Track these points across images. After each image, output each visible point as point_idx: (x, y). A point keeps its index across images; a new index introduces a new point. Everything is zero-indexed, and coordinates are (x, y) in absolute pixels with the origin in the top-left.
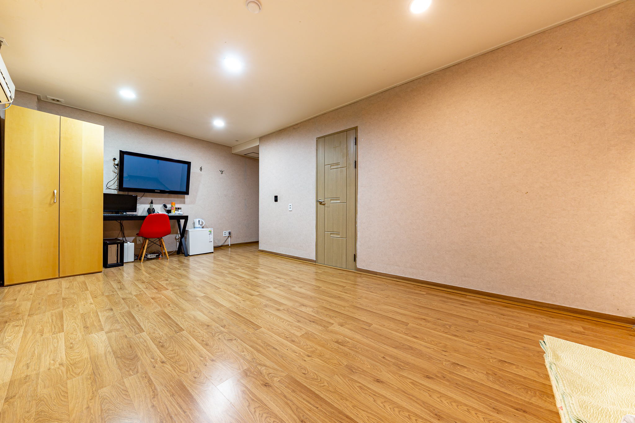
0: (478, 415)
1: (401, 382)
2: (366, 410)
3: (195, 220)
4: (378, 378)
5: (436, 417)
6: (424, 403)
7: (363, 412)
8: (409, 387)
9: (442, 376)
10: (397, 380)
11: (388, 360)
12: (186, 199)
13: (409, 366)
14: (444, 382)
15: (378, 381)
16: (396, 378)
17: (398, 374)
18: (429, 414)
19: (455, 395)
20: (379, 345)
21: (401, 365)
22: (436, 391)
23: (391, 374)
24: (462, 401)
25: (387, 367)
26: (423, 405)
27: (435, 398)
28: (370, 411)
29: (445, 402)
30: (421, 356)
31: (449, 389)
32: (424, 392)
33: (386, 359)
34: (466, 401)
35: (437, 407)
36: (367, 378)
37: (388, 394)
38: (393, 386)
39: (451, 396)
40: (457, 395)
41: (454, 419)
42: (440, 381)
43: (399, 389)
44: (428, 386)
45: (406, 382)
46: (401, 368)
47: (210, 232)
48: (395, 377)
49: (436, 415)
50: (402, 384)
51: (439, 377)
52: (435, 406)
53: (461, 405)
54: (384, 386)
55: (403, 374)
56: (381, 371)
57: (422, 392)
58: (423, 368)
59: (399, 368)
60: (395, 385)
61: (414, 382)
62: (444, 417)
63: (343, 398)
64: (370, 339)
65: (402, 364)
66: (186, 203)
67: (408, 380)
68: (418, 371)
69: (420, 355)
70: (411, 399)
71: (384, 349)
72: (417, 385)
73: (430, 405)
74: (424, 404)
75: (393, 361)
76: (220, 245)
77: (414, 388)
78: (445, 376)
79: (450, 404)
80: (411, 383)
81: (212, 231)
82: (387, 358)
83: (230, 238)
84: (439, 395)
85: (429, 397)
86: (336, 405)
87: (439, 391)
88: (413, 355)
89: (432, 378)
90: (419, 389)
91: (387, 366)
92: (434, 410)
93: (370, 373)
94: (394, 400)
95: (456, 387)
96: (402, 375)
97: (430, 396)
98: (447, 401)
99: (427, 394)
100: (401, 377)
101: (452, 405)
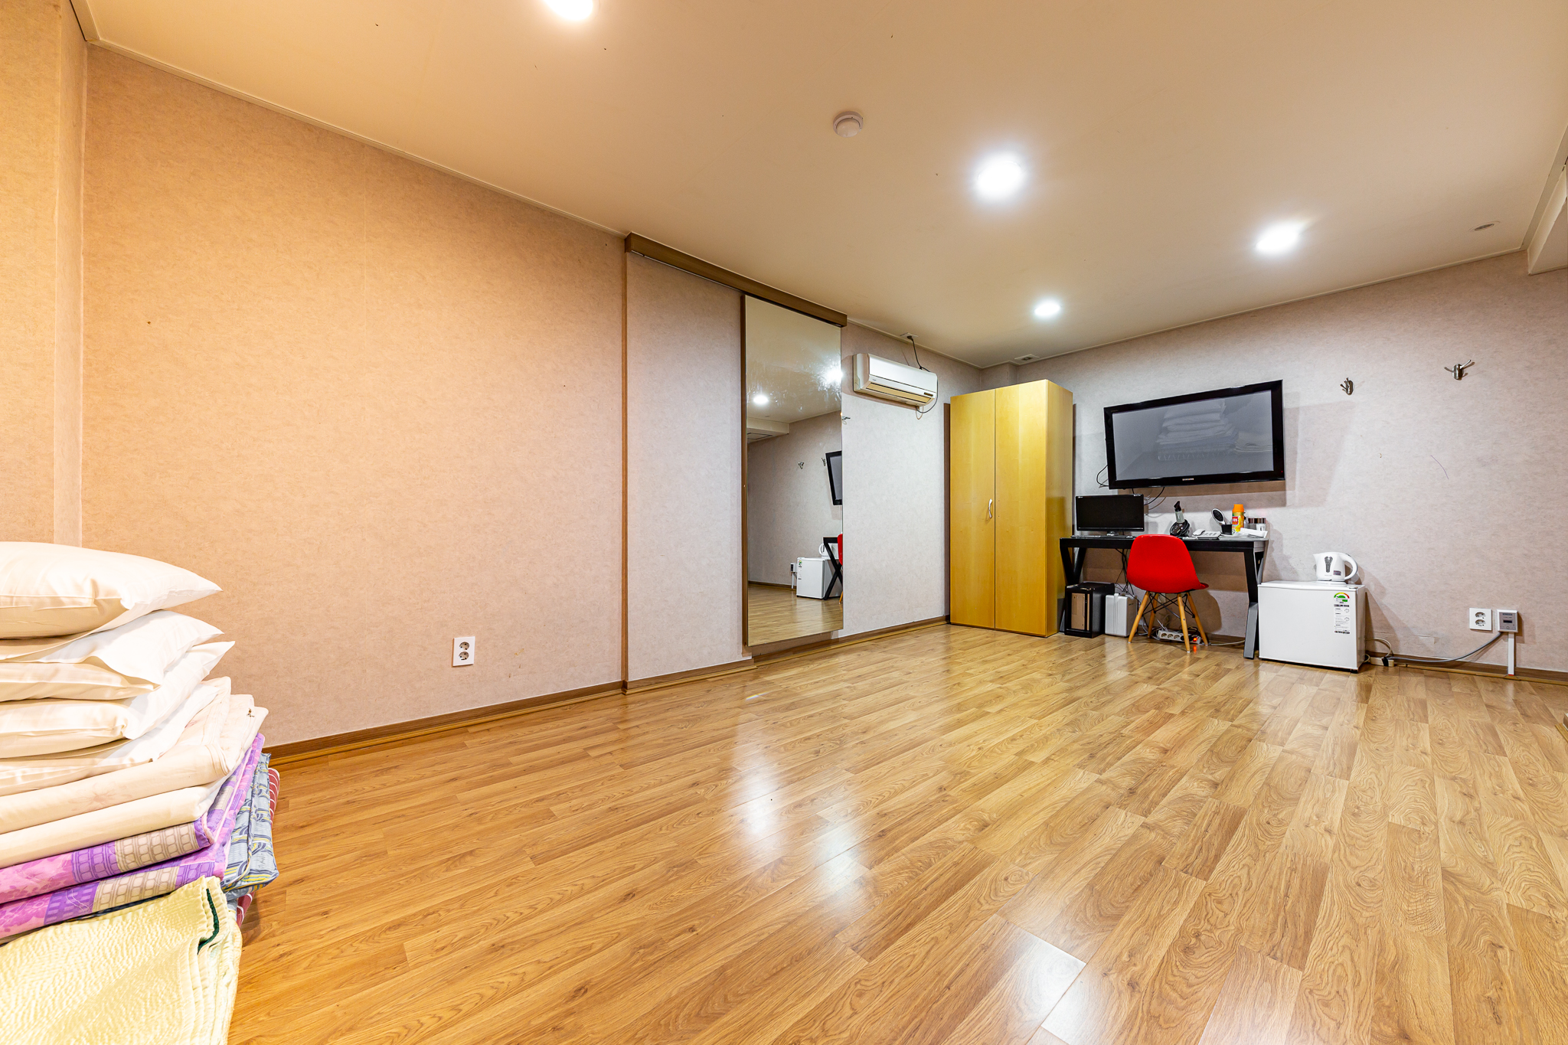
0: (436, 1019)
1: (604, 931)
2: (585, 864)
3: (1316, 556)
4: (636, 897)
5: (501, 944)
6: (537, 942)
7: (585, 859)
8: (583, 937)
9: (562, 1028)
10: (613, 926)
11: (679, 935)
12: (1288, 492)
13: (636, 969)
14: (544, 1018)
15: (630, 895)
16: (620, 927)
17: (628, 935)
18: (513, 936)
19: (500, 1012)
20: (744, 937)
21: (651, 953)
22: (540, 981)
23: (635, 922)
24: (479, 1015)
25: (658, 923)
26: (534, 938)
27: (529, 969)
28: (581, 866)
29: (506, 979)
30: (660, 1025)
31: (522, 1014)
32: (555, 957)
33: (683, 932)
34: (472, 1025)
35: (512, 958)
36: (647, 882)
37: (592, 898)
38: (603, 912)
39: (506, 1002)
40: (498, 1018)
41: (472, 970)
42: (553, 1009)
43: (592, 919)
44: (562, 973)
45: (597, 938)
46: (640, 948)
47: (1341, 600)
48: (624, 925)
49: (503, 946)
50: (600, 929)
51: (566, 1017)
52: (516, 956)
53: (477, 1004)
54: (614, 900)
55: (620, 944)
56: (650, 908)
57: (558, 953)
58: (612, 997)
59: (642, 944)
60: (605, 917)
61: (590, 953)
62: (490, 956)
63: (623, 845)
64: (780, 926)
65: (651, 958)
66: (1288, 503)
67: (599, 946)
68: (612, 979)
69: (662, 1022)
70: (558, 927)
71: (726, 943)
72: (577, 953)
73: (525, 949)
74: (534, 941)
75: (672, 945)
76: (1448, 656)
77: (575, 943)
78: (557, 1034)
79: (496, 985)
80: (590, 947)
81: (1353, 596)
82: (688, 936)
83: (1511, 641)
84: (527, 978)
85: (540, 958)
86: (617, 836)
87: (534, 988)
88: (673, 1004)
89: (574, 997)
90: (566, 952)
91: (660, 925)
92: (512, 950)
93: (657, 891)
94: (575, 901)
95: (513, 1034)
96: (619, 941)
97: (539, 962)
98: (506, 985)
99: (547, 960)
100: (615, 936)
101: (492, 987)
